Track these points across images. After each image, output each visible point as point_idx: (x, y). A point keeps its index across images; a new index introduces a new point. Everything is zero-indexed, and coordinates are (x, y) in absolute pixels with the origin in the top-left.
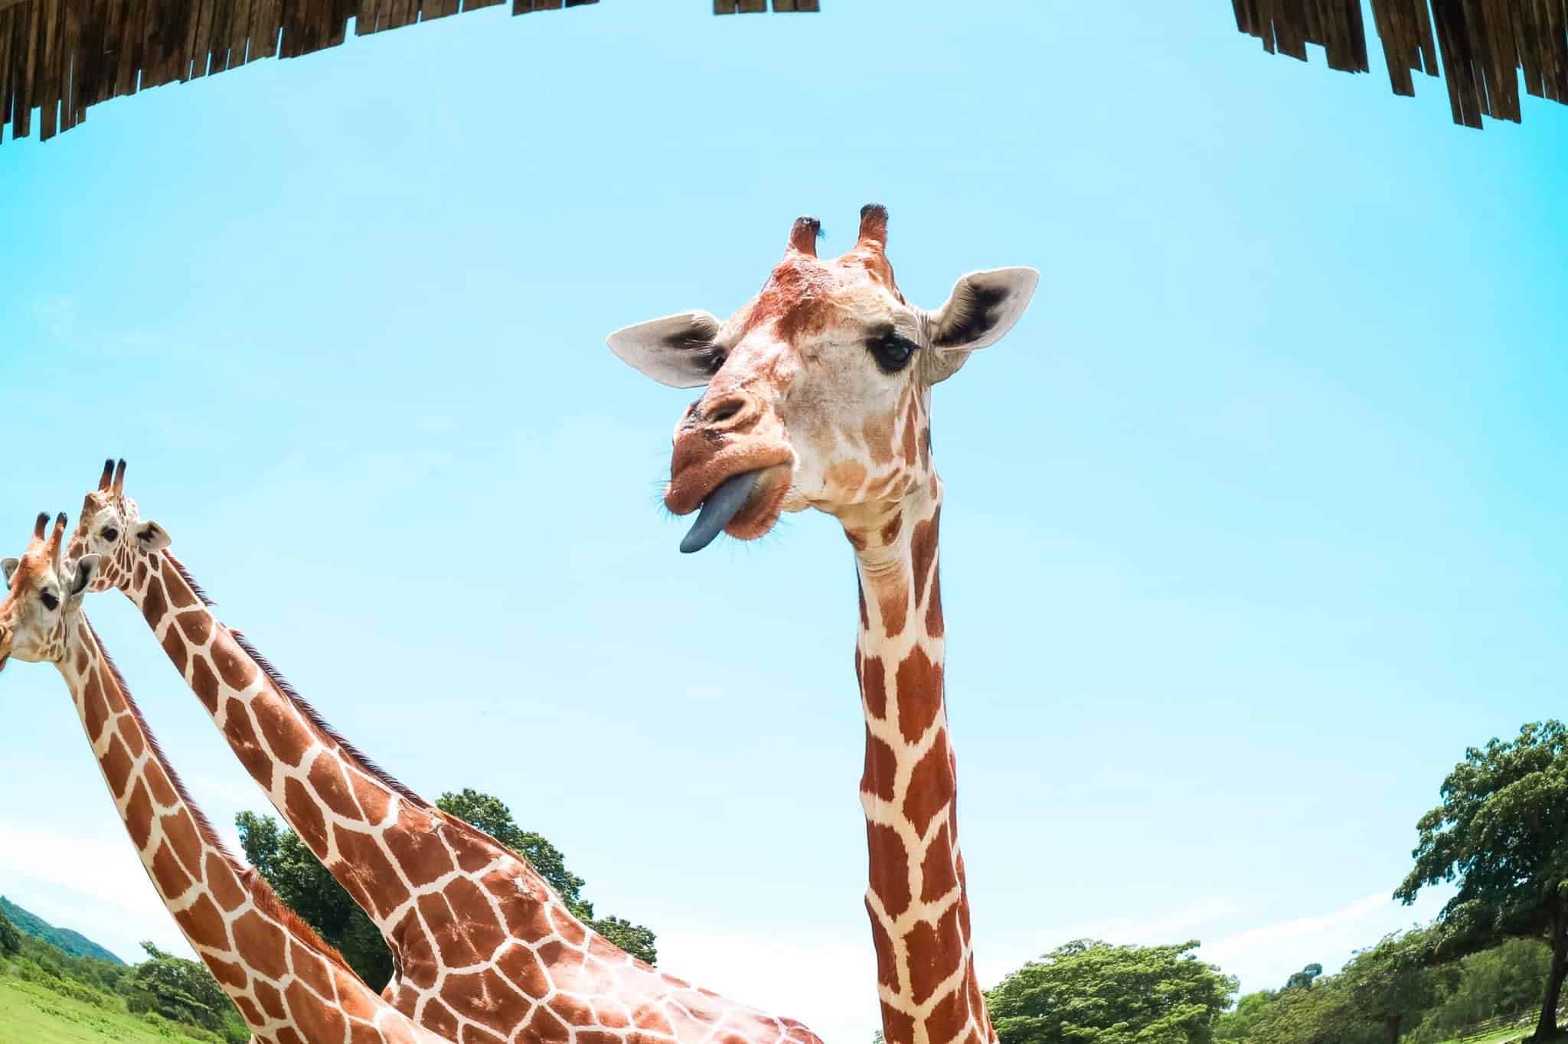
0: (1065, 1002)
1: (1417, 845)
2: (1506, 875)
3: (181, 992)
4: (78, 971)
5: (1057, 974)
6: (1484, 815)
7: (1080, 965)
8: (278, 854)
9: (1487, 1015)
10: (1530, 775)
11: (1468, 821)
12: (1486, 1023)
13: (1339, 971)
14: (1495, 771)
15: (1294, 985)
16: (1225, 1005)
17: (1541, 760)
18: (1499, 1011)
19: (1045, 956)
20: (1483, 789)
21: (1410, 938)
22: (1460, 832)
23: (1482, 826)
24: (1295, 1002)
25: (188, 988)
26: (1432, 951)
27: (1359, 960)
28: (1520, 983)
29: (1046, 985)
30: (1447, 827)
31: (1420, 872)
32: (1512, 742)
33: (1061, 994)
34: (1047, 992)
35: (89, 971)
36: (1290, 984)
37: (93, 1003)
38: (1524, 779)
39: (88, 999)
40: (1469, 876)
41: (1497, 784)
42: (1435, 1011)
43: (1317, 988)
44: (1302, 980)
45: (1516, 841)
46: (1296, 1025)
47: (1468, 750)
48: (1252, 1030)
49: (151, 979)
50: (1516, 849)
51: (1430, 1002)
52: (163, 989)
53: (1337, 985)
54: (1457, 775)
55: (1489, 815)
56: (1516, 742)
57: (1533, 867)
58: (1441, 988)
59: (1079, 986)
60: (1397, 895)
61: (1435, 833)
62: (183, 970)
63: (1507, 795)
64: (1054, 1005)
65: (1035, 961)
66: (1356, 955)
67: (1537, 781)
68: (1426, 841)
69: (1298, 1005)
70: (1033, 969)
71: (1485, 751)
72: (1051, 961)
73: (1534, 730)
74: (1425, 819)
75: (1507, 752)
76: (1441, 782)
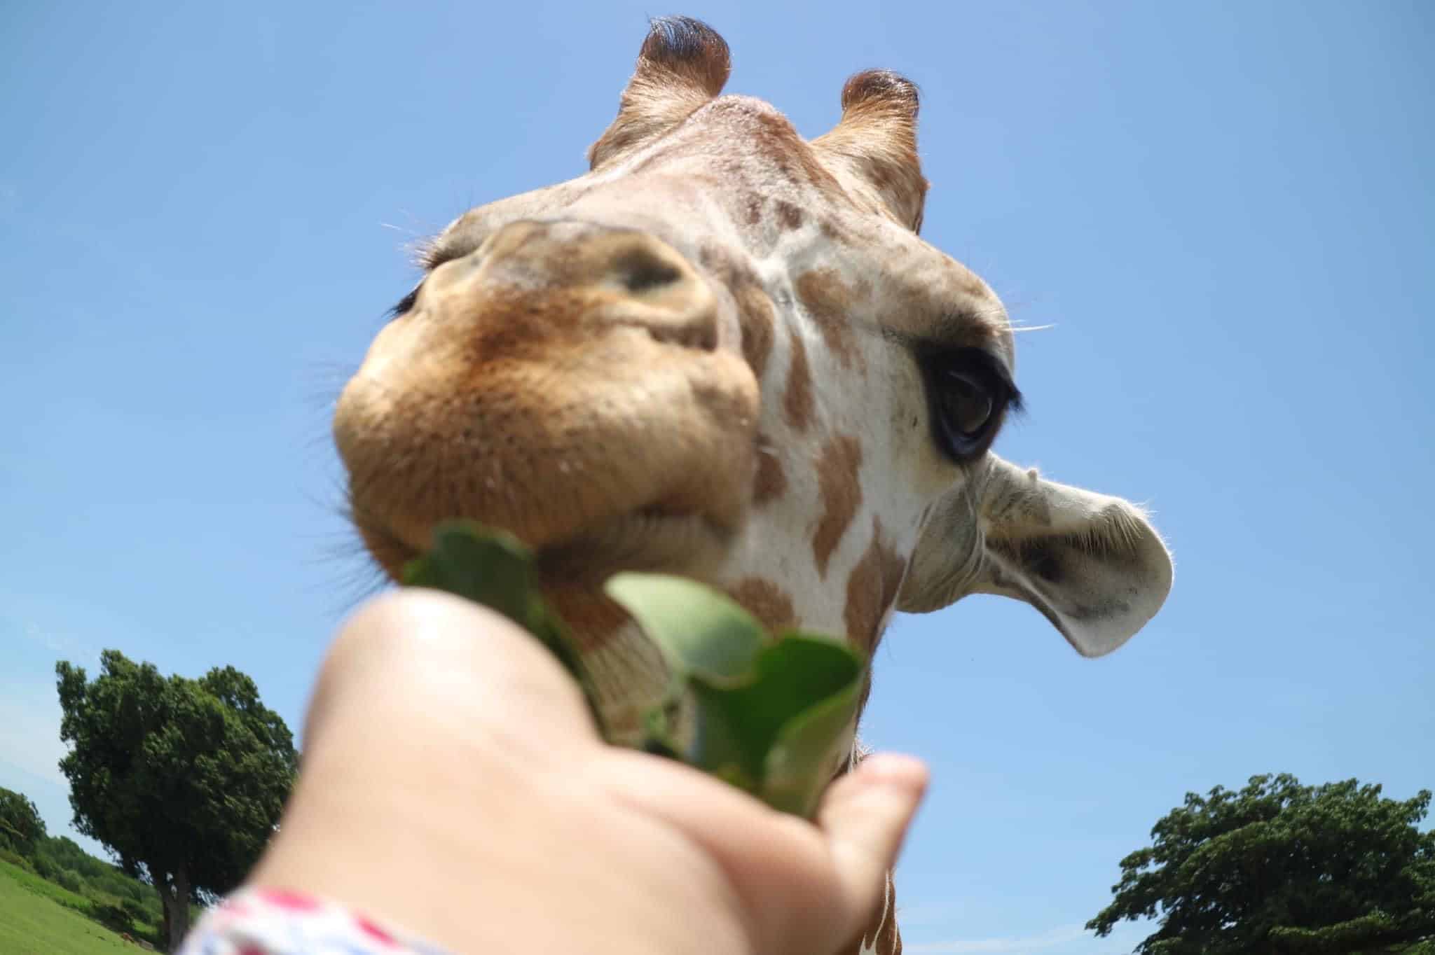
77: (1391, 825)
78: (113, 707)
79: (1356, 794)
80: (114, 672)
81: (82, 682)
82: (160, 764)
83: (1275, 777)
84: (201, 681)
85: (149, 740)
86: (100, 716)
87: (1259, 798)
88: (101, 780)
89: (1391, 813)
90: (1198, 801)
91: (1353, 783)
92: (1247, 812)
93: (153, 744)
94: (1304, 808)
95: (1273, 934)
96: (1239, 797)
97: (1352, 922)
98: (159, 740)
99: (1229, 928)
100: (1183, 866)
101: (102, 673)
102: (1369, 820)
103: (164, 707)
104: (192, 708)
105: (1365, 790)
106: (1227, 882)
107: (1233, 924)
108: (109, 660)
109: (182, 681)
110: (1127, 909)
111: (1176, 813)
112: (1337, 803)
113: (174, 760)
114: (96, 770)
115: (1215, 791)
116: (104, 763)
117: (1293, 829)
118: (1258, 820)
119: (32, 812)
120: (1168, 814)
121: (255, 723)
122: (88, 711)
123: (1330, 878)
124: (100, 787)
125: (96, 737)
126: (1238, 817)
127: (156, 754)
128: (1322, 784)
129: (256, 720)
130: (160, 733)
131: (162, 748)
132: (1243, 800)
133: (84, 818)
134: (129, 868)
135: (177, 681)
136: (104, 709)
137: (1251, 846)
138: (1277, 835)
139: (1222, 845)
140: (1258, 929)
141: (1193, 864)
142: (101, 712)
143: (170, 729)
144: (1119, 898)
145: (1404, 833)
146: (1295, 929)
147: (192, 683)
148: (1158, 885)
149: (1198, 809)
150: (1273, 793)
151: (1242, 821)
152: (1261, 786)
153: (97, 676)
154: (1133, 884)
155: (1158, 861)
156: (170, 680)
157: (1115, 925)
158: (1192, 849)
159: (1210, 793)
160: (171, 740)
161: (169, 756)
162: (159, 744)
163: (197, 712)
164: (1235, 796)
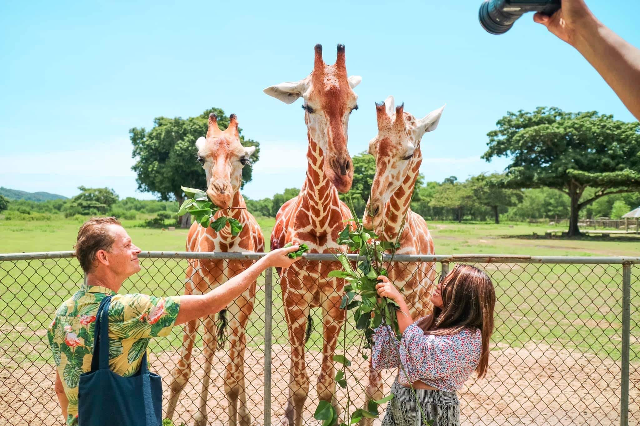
0: (367, 171)
1: (488, 141)
2: (536, 161)
3: (94, 202)
4: (40, 208)
5: (363, 161)
6: (520, 136)
7: (370, 159)
8: (145, 139)
9: (541, 217)
10: (542, 125)
11: (511, 138)
12: (541, 220)
13: (464, 181)
14: (523, 121)
15: (446, 181)
16: (421, 183)
17: (550, 121)
18: (547, 216)
19: (359, 154)
20: (518, 127)
21: (493, 175)
22: (508, 140)
23: (519, 140)
24: (449, 189)
25: (98, 200)
26: (504, 183)
27: (473, 178)
28: (557, 207)
29: (361, 164)
30: (501, 138)
31: (491, 151)
32: (531, 112)
33: (366, 168)
34: (362, 166)
35: (47, 206)
36: (445, 181)
37: (46, 220)
38: (539, 126)
39: (44, 218)
40: (517, 157)
41: (525, 126)
42: (513, 209)
43: (456, 186)
44: (451, 181)
45: (539, 149)
46: (451, 198)
47: (508, 112)
48: (434, 196)
49: (79, 201)
50: (540, 152)
51: (510, 204)
52: (85, 203)
53: (465, 186)
54: (503, 120)
55: (522, 136)
56: (534, 112)
57: (551, 160)
58: (514, 199)
59: (370, 166)
60: (483, 157)
61: (495, 138)
62: (97, 193)
63: (531, 131)
64: (364, 172)
65: (357, 155)
66: (471, 177)
67: (547, 128)
68: (493, 141)
69: (450, 190)
70: (356, 158)
71: (518, 114)
72: (361, 156)
73: (544, 109)
74: (490, 133)
75: (529, 115)
76: (497, 121)
77: (624, 132)
78: (160, 137)
79: (599, 117)
80: (160, 125)
81: (143, 132)
82: (183, 151)
83: (549, 108)
84: (201, 116)
85: (178, 144)
86: (154, 143)
87: (543, 115)
88: (154, 167)
89: (623, 127)
90: (513, 114)
91: (595, 113)
92: (538, 121)
93: (180, 145)
94: (569, 121)
95: (569, 172)
96: (533, 114)
97: (614, 173)
98: (183, 143)
99: (545, 167)
100: (514, 138)
101: (154, 126)
102: (608, 129)
103: (185, 130)
104: (198, 127)
105: (604, 116)
106: (538, 147)
107: (548, 165)
108: (157, 121)
109: (193, 119)
110: (495, 152)
111: (504, 118)
112: (588, 120)
113: (190, 148)
114: (151, 164)
115: (520, 111)
116: (156, 160)
117: (565, 129)
118: (545, 124)
119: (112, 193)
120: (502, 118)
121: (223, 123)
122: (147, 143)
123: (594, 151)
124: (153, 170)
125: (151, 151)
126: (534, 122)
127: (181, 148)
128: (577, 112)
129: (223, 122)
130: (183, 140)
131: (184, 145)
132: (535, 115)
133: (143, 186)
134: (165, 198)
135: (191, 119)
136: (156, 139)
137: (545, 134)
138: (557, 131)
139: (530, 132)
140: (560, 169)
141: (518, 138)
142: (154, 141)
143: (188, 137)
144: (491, 148)
145: (634, 136)
146: (581, 172)
147: (197, 118)
148: (506, 145)
149: (514, 117)
150: (550, 114)
151: (538, 124)
152: (543, 111)
153: (152, 128)
154: (495, 143)
155: (504, 135)
156: (187, 120)
157: (492, 158)
158: (516, 132)
159: (518, 112)
160: (188, 141)
161: (188, 147)
162: (181, 145)
163: (200, 127)
164: (530, 113)
